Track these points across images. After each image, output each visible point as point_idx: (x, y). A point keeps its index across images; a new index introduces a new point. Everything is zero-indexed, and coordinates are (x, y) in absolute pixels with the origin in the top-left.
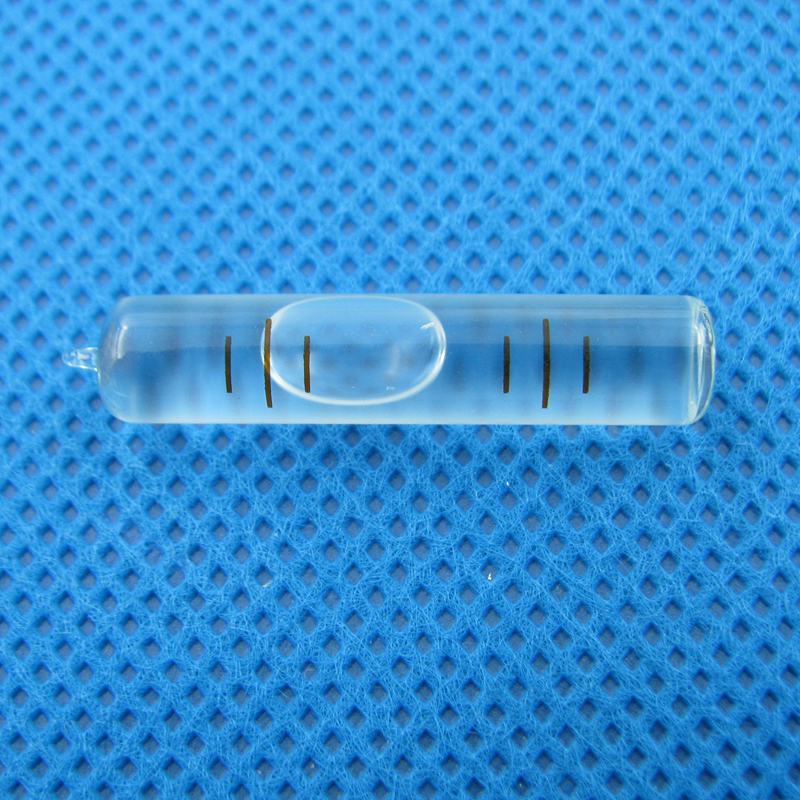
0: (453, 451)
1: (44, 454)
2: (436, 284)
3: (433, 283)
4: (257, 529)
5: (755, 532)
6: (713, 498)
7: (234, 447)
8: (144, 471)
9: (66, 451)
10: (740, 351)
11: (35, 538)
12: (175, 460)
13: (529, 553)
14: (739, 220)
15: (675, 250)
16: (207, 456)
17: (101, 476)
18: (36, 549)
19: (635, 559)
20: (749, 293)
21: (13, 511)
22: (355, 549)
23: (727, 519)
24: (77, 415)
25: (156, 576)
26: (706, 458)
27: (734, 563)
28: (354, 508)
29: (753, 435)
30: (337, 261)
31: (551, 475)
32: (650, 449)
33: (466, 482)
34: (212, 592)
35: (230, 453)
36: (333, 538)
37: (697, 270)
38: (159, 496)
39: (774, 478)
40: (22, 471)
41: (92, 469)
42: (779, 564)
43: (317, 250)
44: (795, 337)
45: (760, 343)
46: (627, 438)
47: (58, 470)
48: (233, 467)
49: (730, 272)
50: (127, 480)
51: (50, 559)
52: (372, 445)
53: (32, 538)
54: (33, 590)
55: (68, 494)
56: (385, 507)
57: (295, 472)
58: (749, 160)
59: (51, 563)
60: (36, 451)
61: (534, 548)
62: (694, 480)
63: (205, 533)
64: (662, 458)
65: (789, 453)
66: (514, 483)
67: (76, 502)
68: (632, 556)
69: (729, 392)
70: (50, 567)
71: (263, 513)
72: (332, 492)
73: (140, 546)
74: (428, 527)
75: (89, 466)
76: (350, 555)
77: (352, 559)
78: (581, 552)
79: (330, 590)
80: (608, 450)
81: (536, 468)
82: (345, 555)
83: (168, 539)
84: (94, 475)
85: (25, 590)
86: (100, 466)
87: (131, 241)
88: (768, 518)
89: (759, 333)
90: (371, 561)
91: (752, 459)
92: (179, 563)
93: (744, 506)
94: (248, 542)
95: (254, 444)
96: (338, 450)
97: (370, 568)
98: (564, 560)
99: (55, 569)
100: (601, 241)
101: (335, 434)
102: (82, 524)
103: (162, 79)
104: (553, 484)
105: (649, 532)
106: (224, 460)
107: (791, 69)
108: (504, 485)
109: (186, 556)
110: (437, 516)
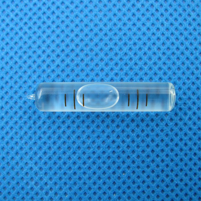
0: (107, 168)
1: (16, 166)
2: (104, 128)
3: (103, 128)
4: (64, 184)
5: (172, 185)
6: (164, 178)
7: (58, 166)
8: (38, 171)
9: (21, 166)
10: (173, 144)
11: (16, 185)
12: (45, 168)
13: (123, 190)
14: (176, 111)
15: (160, 119)
16: (53, 168)
17: (29, 172)
18: (16, 187)
19: (146, 192)
20: (176, 130)
21: (10, 179)
22: (85, 189)
23: (166, 183)
24: (23, 157)
25: (43, 194)
26: (163, 169)
27: (167, 192)
28: (85, 180)
29: (174, 164)
30: (81, 122)
31: (129, 173)
32: (151, 167)
33: (110, 175)
34: (55, 198)
35: (57, 167)
36: (81, 187)
37: (165, 124)
38: (42, 177)
39: (177, 173)
40: (11, 170)
41: (27, 170)
42: (177, 192)
43: (76, 119)
44: (186, 140)
45: (178, 142)
46: (146, 165)
47: (19, 170)
48: (58, 170)
49: (173, 125)
50: (35, 173)
51: (19, 190)
52: (89, 166)
53: (15, 185)
54: (16, 196)
55: (22, 176)
56: (92, 180)
57: (72, 172)
58: (180, 95)
59: (20, 191)
60: (14, 165)
61: (124, 189)
62: (160, 174)
63: (53, 185)
64: (153, 169)
65: (181, 168)
66: (120, 175)
67: (24, 177)
68: (145, 191)
69: (170, 154)
70: (19, 192)
71: (65, 181)
72: (81, 177)
73: (39, 188)
74: (102, 185)
75: (26, 169)
76: (85, 190)
77: (85, 191)
78: (134, 190)
79: (80, 198)
80: (141, 168)
81: (125, 172)
82: (83, 190)
83: (45, 186)
84: (27, 172)
85: (15, 196)
86: (29, 169)
87: (32, 115)
88: (175, 183)
89: (178, 140)
90: (89, 192)
91: (173, 169)
92: (48, 191)
93: (170, 180)
94: (62, 187)
95: (63, 165)
96: (82, 167)
97: (89, 193)
98: (130, 192)
99: (21, 192)
100: (143, 117)
101: (81, 164)
102: (26, 182)
103: (37, 70)
104: (129, 175)
105: (149, 186)
106: (56, 169)
107: (192, 70)
108: (118, 176)
109: (49, 190)
110: (103, 182)
